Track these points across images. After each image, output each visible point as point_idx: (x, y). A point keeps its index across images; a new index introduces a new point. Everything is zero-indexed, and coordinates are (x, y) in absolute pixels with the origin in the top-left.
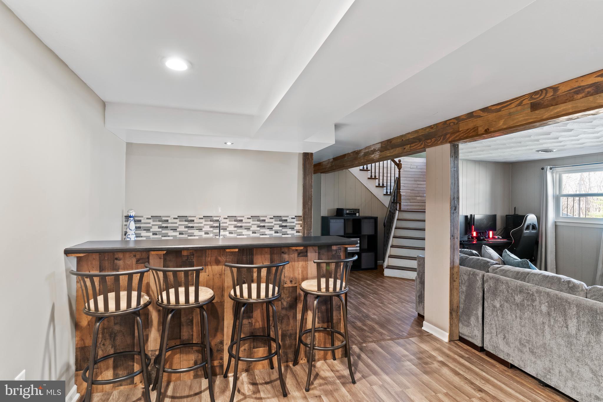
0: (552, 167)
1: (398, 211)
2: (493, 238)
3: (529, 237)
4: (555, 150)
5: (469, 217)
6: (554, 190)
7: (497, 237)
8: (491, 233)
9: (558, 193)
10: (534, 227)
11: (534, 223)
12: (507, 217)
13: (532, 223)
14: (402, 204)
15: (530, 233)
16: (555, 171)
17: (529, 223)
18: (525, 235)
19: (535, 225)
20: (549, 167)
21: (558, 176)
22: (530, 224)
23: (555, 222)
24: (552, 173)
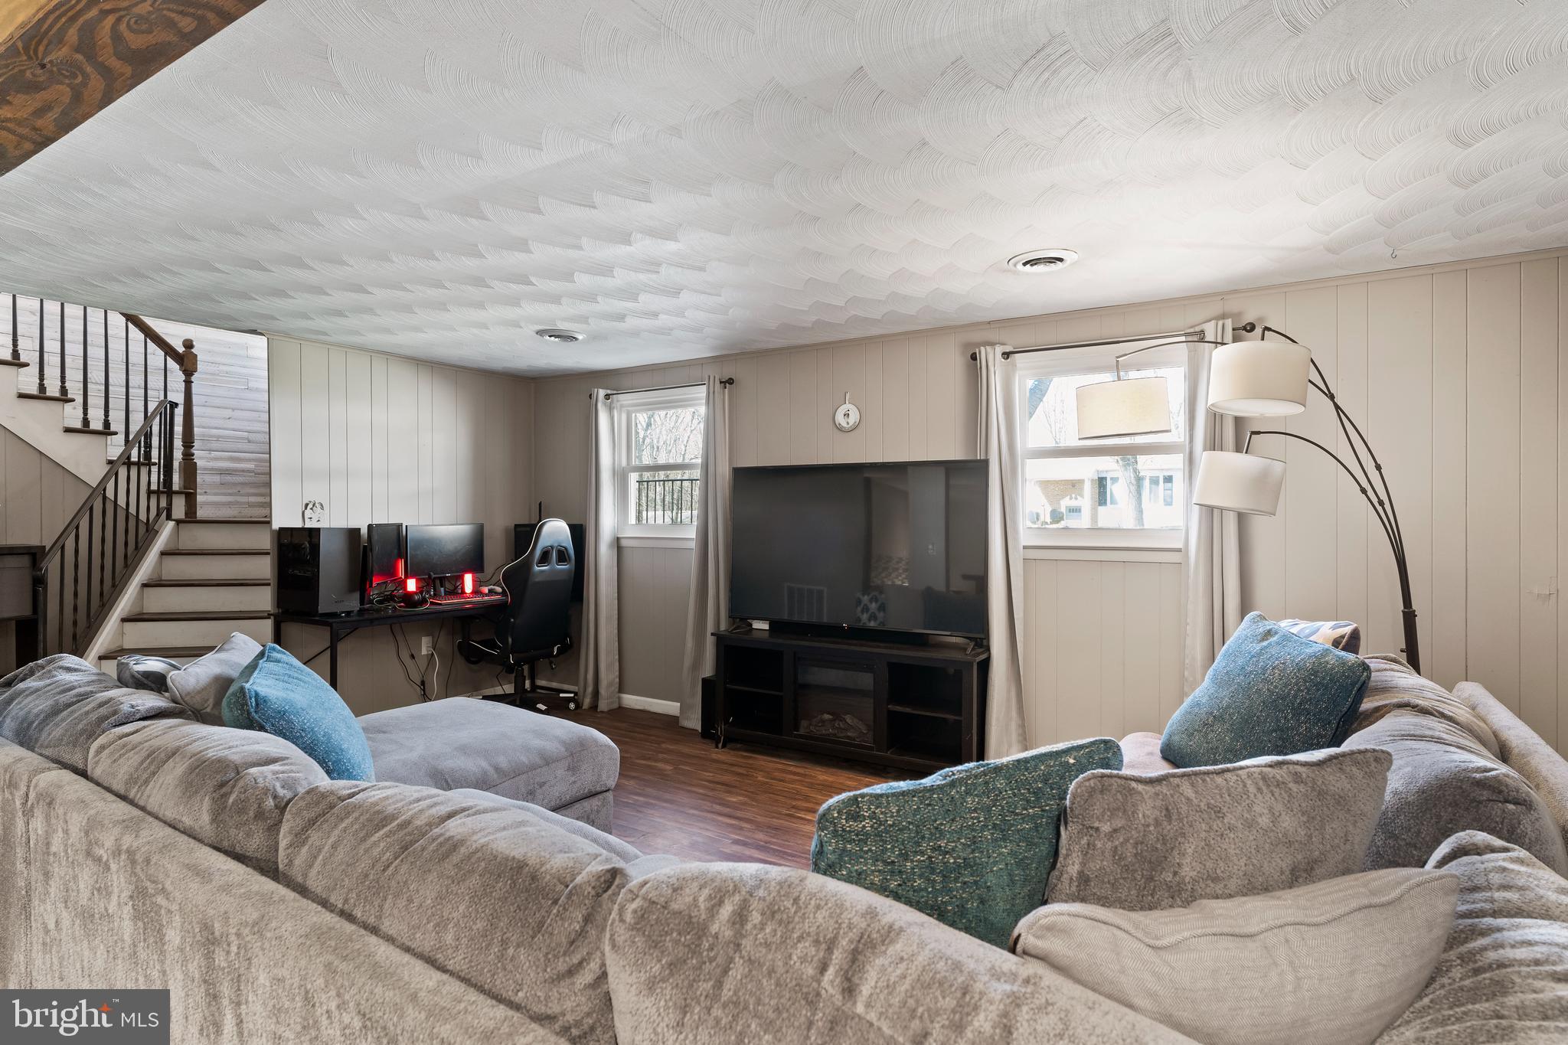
0: (609, 392)
1: (171, 524)
2: (475, 592)
3: (550, 584)
4: (580, 337)
5: (364, 531)
6: (614, 454)
7: (486, 590)
8: (468, 578)
9: (624, 463)
10: (562, 556)
11: (563, 545)
12: (519, 529)
13: (556, 545)
14: (200, 498)
15: (553, 571)
16: (616, 405)
17: (549, 544)
18: (537, 580)
19: (566, 549)
20: (602, 393)
21: (624, 417)
22: (552, 547)
23: (618, 538)
24: (610, 409)
